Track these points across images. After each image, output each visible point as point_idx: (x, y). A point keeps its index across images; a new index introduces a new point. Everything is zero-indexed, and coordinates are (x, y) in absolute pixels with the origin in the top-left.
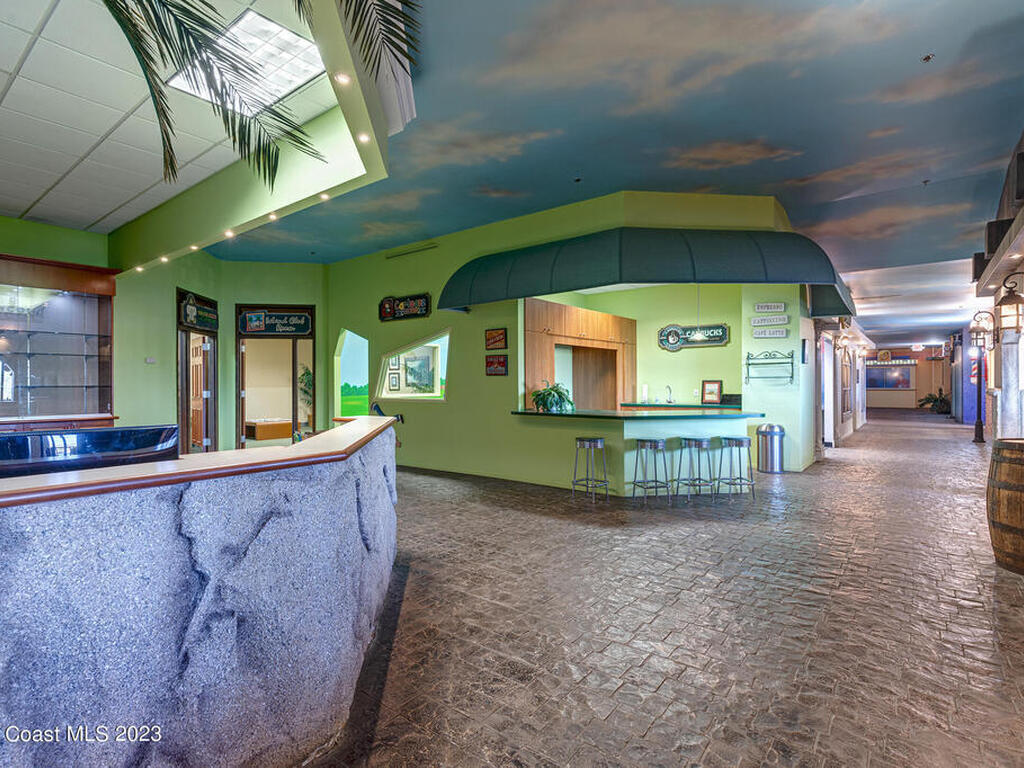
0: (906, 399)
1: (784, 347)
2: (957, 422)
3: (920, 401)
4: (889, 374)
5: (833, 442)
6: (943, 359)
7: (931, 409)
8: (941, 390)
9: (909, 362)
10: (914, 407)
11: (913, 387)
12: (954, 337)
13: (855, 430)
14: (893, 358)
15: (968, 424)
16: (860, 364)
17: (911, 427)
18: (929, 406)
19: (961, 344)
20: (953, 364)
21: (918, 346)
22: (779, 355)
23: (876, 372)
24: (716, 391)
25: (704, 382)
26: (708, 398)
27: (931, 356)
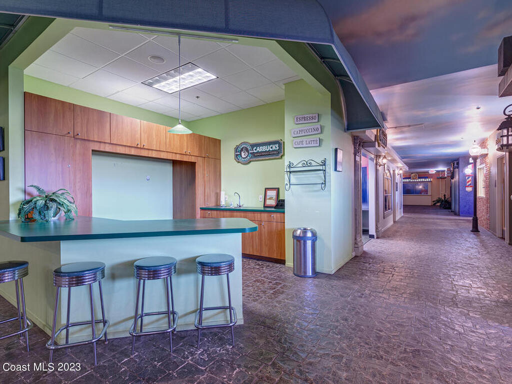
0: (426, 200)
1: (316, 155)
2: (455, 214)
3: (434, 202)
4: (417, 187)
5: (375, 234)
6: (446, 178)
7: (440, 206)
8: (445, 195)
9: (427, 180)
10: (430, 204)
11: (429, 193)
12: (454, 164)
13: (394, 222)
14: (419, 178)
15: (463, 216)
16: (398, 179)
17: (429, 219)
18: (439, 204)
19: (458, 168)
20: (453, 181)
21: (432, 171)
22: (314, 163)
23: (411, 186)
24: (274, 197)
25: (266, 189)
26: (269, 202)
27: (439, 176)
